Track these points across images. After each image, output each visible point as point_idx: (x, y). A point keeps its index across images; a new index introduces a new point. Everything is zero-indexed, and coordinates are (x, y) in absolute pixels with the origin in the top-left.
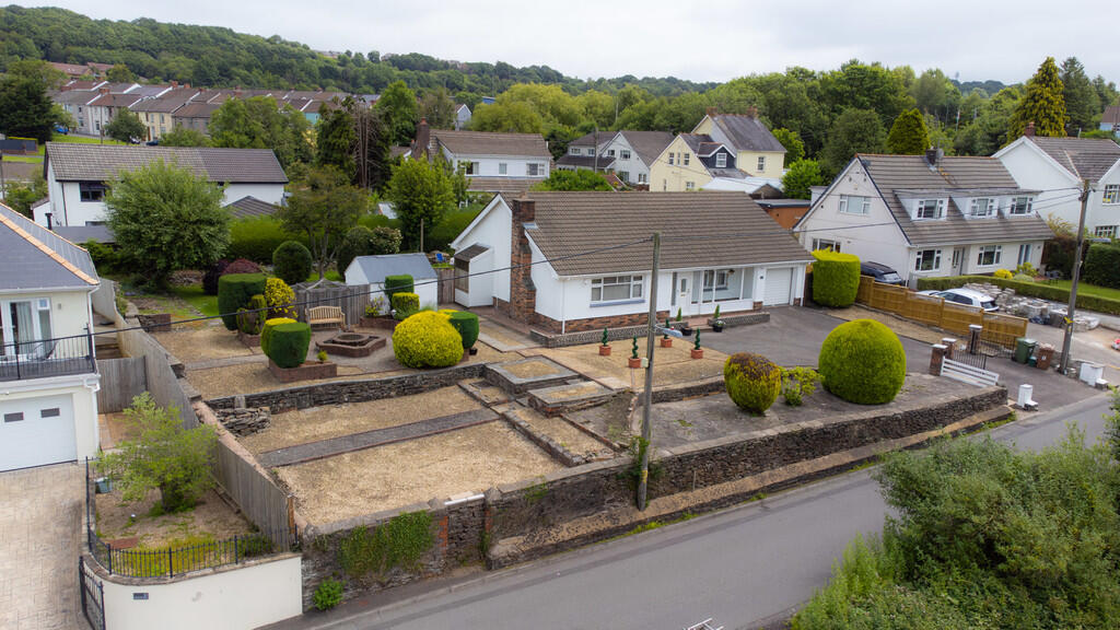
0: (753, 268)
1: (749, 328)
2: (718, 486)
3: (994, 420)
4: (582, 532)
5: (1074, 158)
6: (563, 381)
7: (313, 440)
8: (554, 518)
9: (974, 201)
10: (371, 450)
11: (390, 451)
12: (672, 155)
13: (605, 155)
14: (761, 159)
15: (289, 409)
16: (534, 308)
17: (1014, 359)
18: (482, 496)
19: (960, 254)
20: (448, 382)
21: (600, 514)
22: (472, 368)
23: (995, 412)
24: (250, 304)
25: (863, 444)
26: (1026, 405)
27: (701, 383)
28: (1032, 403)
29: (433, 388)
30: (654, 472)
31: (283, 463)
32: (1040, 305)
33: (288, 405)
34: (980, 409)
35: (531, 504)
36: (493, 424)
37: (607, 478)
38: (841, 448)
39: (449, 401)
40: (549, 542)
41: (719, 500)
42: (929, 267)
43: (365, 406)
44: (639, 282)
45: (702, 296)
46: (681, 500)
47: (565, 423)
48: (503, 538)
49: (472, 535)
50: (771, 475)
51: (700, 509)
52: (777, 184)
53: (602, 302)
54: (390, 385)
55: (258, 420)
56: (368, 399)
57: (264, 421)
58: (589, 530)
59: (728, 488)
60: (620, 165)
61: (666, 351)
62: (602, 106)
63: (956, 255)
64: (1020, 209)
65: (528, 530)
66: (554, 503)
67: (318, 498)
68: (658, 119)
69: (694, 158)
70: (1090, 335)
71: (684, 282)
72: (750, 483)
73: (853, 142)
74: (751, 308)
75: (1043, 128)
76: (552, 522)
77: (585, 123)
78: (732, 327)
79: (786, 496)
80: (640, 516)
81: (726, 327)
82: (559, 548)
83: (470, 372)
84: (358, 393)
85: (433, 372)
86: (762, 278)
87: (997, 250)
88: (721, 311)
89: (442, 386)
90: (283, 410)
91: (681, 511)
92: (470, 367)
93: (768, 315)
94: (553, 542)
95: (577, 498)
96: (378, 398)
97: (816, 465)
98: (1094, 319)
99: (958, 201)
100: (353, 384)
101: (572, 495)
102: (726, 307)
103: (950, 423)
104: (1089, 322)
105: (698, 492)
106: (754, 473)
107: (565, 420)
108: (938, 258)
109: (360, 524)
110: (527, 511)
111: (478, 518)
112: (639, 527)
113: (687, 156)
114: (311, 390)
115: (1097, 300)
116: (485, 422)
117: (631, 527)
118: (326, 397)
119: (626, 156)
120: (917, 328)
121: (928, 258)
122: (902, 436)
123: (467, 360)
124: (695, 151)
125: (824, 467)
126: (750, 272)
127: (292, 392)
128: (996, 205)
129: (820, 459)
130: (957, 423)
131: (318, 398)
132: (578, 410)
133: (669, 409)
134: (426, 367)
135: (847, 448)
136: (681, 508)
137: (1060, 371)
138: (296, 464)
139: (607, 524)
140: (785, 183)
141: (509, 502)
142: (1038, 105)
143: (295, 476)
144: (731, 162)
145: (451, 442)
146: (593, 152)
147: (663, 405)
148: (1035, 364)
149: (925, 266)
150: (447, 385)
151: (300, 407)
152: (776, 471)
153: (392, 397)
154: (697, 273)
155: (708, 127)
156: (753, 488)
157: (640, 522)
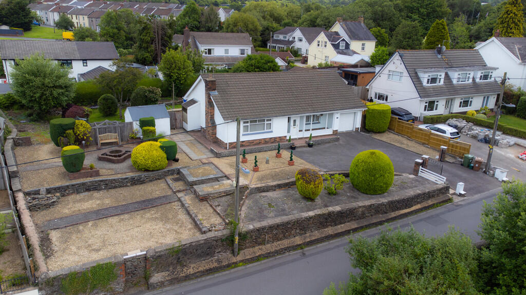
0: (333, 113)
1: (327, 145)
2: (279, 242)
3: (440, 203)
4: (201, 269)
5: (519, 49)
6: (217, 179)
7: (78, 213)
8: (186, 262)
9: (459, 74)
10: (105, 219)
11: (113, 220)
12: (319, 42)
13: (291, 39)
14: (363, 45)
15: (72, 193)
16: (216, 134)
17: (462, 165)
18: (145, 252)
19: (449, 103)
20: (159, 177)
21: (212, 259)
22: (173, 170)
23: (442, 198)
24: (65, 135)
25: (364, 218)
26: (460, 194)
27: (287, 181)
28: (463, 192)
29: (151, 181)
30: (243, 236)
31: (55, 227)
32: (485, 133)
33: (71, 192)
34: (433, 196)
35: (172, 256)
36: (173, 204)
37: (217, 241)
38: (352, 220)
39: (156, 189)
40: (183, 275)
41: (279, 250)
42: (432, 110)
43: (113, 191)
44: (269, 122)
45: (305, 127)
46: (258, 250)
47: (208, 205)
48: (157, 273)
49: (140, 272)
50: (310, 236)
51: (268, 255)
52: (367, 59)
53: (249, 132)
54: (127, 180)
55: (50, 202)
56: (115, 187)
57: (54, 202)
58: (205, 268)
59: (285, 243)
60: (297, 45)
61: (278, 160)
62: (296, 12)
63: (447, 102)
64: (485, 77)
65: (171, 268)
66: (186, 255)
67: (64, 251)
68: (318, 21)
69: (329, 44)
70: (509, 150)
71: (295, 121)
72: (298, 240)
73: (405, 39)
74: (332, 133)
75: (511, 29)
76: (185, 264)
77: (287, 21)
78: (318, 144)
79: (317, 247)
80: (234, 260)
81: (315, 145)
82: (188, 278)
83: (172, 172)
84: (110, 185)
85: (151, 173)
86: (337, 118)
87: (470, 100)
88: (312, 135)
89: (156, 179)
90: (68, 194)
91: (257, 257)
92: (172, 170)
93: (338, 138)
94: (184, 275)
95: (199, 252)
96: (121, 187)
97: (336, 230)
98: (513, 140)
99: (451, 74)
100: (107, 180)
101: (196, 250)
102: (315, 133)
103: (415, 205)
104: (509, 142)
105: (268, 246)
106: (301, 234)
107: (209, 203)
108: (437, 105)
109: (73, 270)
110: (170, 259)
111: (143, 264)
112: (233, 266)
113: (326, 42)
114: (83, 184)
115: (516, 130)
116: (170, 203)
117: (229, 266)
118: (92, 187)
119: (301, 40)
120: (417, 145)
121: (431, 106)
122: (386, 213)
123: (172, 165)
124: (329, 40)
125: (340, 231)
126: (331, 115)
127: (73, 185)
128: (471, 76)
129: (339, 226)
130: (419, 205)
131: (88, 188)
132: (217, 197)
133: (266, 196)
134: (147, 170)
135: (355, 220)
136: (257, 255)
137: (485, 172)
138: (62, 228)
139: (216, 265)
140: (371, 59)
141: (159, 256)
142: (509, 16)
143: (58, 236)
144: (347, 46)
145: (148, 215)
146: (285, 37)
147: (264, 194)
148: (472, 168)
149: (429, 109)
150: (159, 179)
151: (78, 193)
152: (313, 234)
153: (128, 186)
154: (301, 118)
155: (337, 28)
156: (299, 243)
157: (233, 263)
